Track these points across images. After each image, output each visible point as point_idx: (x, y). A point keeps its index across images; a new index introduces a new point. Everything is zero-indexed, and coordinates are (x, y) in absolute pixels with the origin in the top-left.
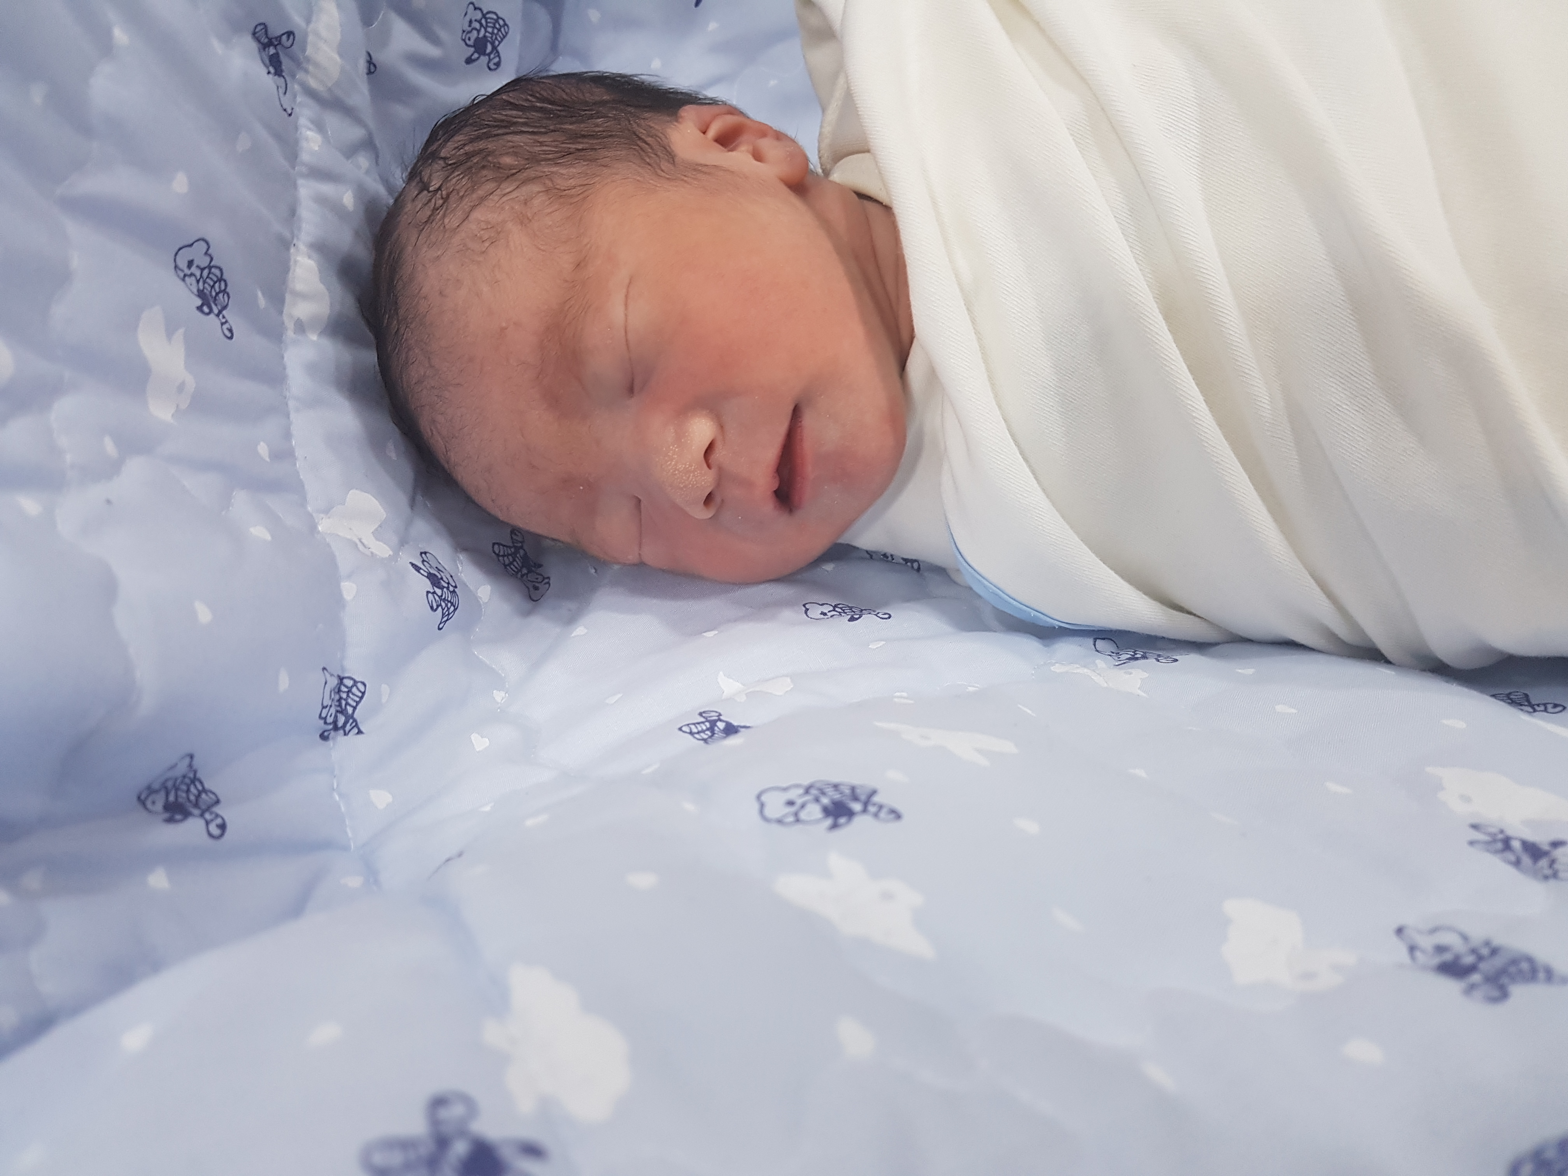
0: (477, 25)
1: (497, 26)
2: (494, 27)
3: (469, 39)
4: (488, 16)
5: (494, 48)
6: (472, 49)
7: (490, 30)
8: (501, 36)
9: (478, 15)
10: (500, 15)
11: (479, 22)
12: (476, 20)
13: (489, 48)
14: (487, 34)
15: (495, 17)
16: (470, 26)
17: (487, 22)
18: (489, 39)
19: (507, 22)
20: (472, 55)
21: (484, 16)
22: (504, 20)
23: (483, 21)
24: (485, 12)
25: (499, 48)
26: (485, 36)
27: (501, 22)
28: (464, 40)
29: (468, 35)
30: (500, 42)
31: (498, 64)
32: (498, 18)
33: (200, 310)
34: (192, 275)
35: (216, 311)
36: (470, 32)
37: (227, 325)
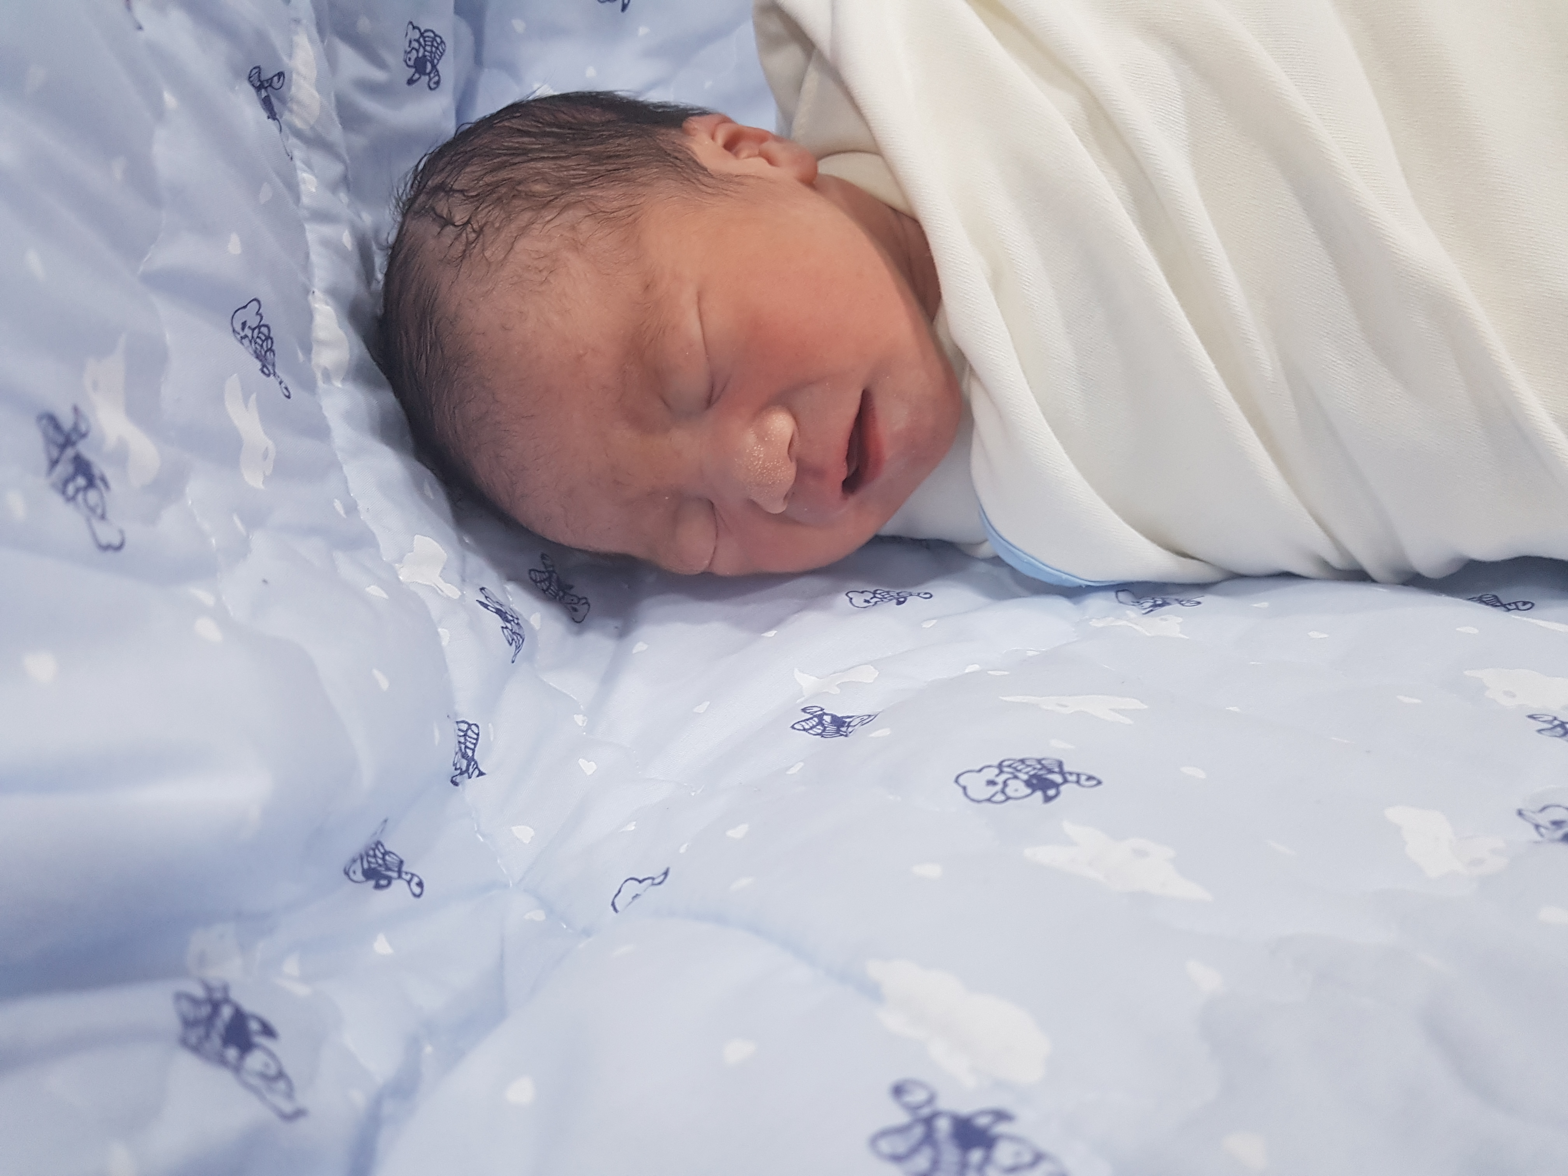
0: (416, 45)
1: (435, 44)
2: (432, 46)
3: (410, 59)
4: (426, 34)
5: (434, 66)
6: (413, 70)
7: (428, 48)
8: (439, 52)
9: (417, 35)
10: (437, 33)
11: (418, 41)
12: (415, 40)
13: (429, 66)
14: (427, 53)
15: (432, 35)
16: (409, 46)
17: (425, 41)
18: (429, 58)
19: (444, 39)
20: (413, 76)
21: (422, 34)
22: (441, 38)
23: (421, 40)
24: (422, 31)
25: (438, 67)
26: (424, 56)
27: (438, 40)
28: (405, 61)
29: (409, 56)
30: (438, 60)
31: (438, 83)
32: (436, 35)
33: (263, 372)
34: (246, 336)
35: (272, 371)
36: (410, 52)
37: (283, 385)
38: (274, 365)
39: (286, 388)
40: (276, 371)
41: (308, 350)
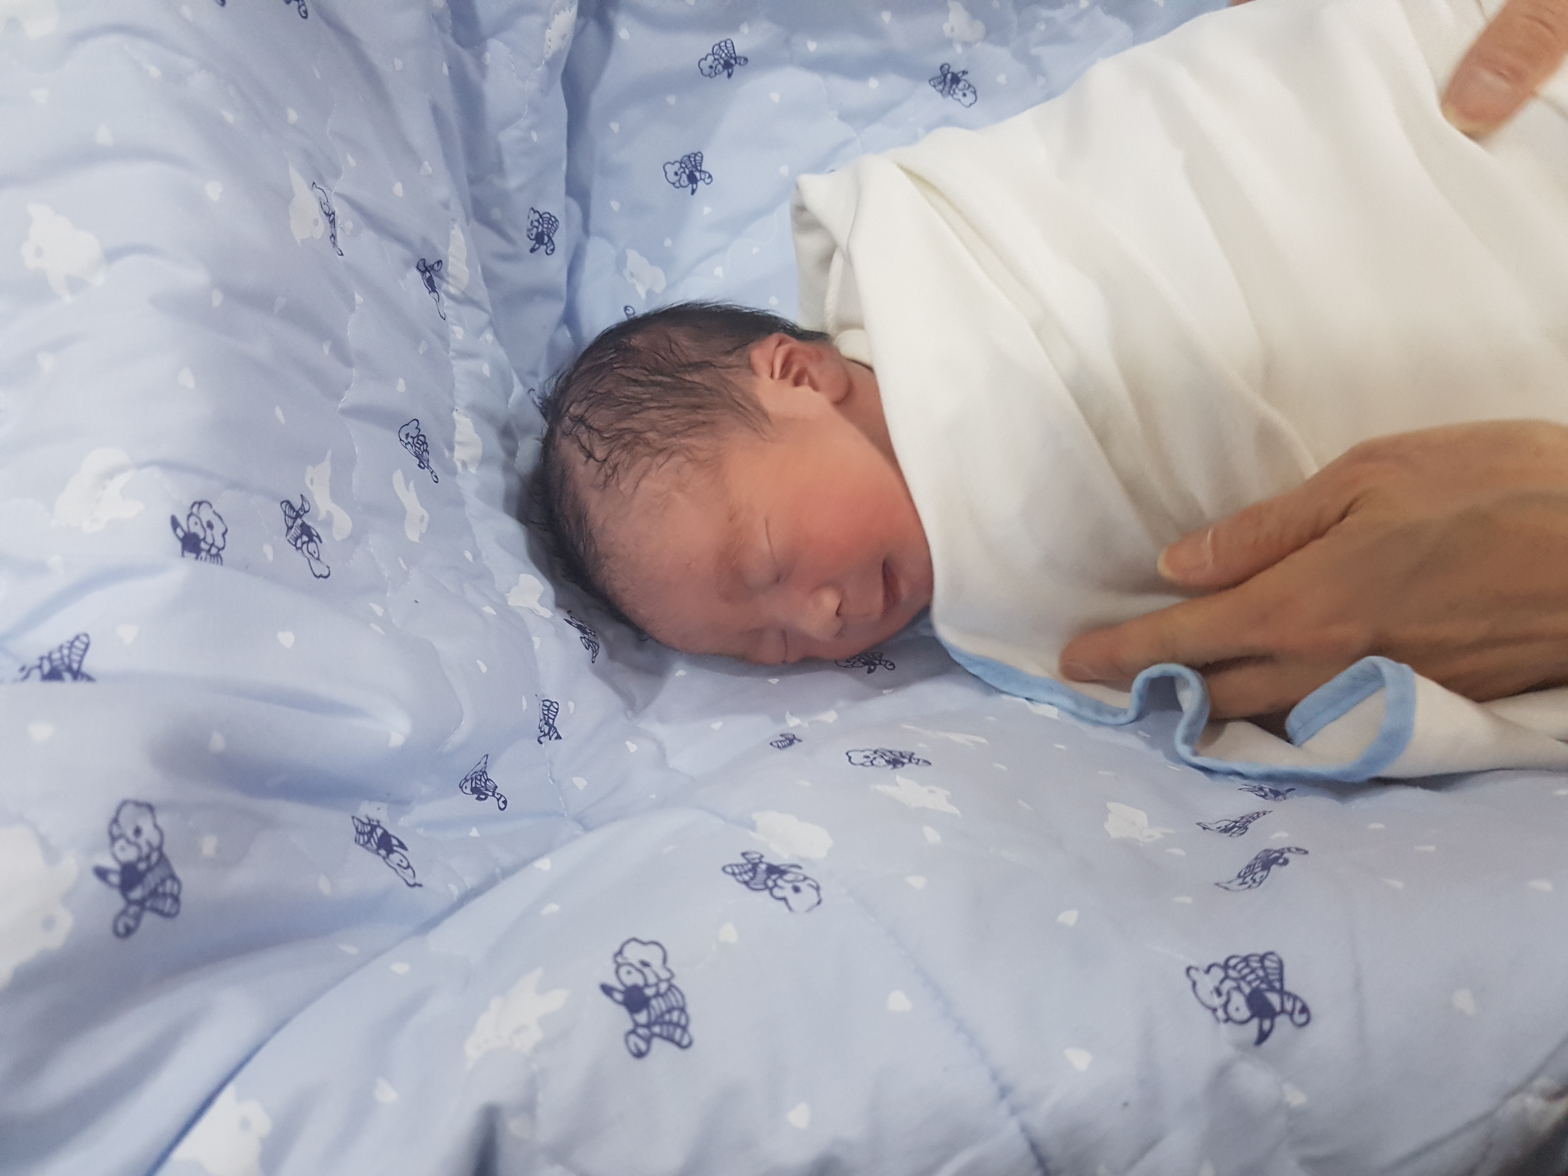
8: (554, 229)
20: (534, 246)
25: (553, 239)
33: (419, 466)
34: (409, 443)
35: (426, 465)
36: (532, 229)
37: (434, 474)
38: (428, 461)
39: (436, 476)
40: (429, 464)
41: (451, 449)
